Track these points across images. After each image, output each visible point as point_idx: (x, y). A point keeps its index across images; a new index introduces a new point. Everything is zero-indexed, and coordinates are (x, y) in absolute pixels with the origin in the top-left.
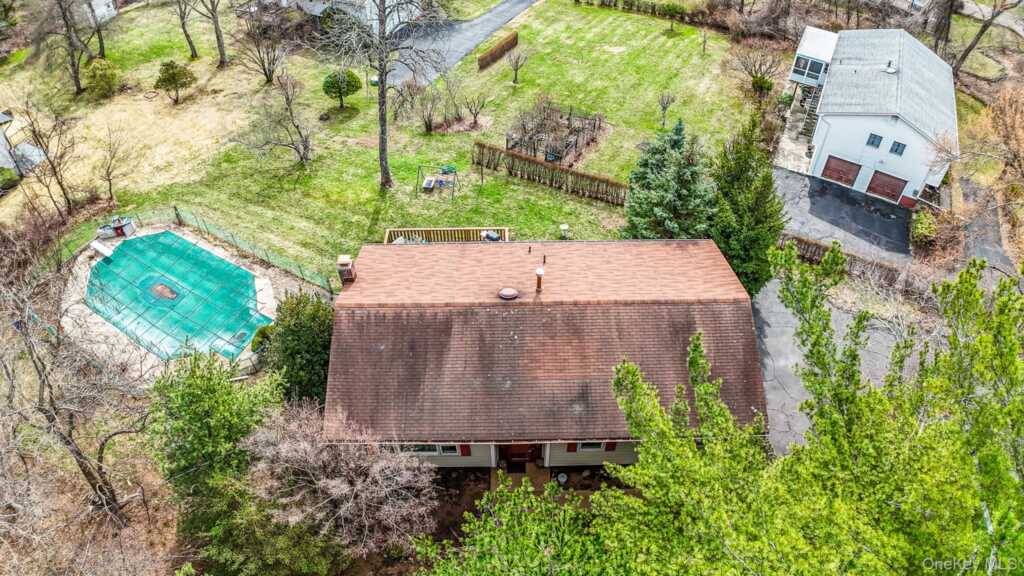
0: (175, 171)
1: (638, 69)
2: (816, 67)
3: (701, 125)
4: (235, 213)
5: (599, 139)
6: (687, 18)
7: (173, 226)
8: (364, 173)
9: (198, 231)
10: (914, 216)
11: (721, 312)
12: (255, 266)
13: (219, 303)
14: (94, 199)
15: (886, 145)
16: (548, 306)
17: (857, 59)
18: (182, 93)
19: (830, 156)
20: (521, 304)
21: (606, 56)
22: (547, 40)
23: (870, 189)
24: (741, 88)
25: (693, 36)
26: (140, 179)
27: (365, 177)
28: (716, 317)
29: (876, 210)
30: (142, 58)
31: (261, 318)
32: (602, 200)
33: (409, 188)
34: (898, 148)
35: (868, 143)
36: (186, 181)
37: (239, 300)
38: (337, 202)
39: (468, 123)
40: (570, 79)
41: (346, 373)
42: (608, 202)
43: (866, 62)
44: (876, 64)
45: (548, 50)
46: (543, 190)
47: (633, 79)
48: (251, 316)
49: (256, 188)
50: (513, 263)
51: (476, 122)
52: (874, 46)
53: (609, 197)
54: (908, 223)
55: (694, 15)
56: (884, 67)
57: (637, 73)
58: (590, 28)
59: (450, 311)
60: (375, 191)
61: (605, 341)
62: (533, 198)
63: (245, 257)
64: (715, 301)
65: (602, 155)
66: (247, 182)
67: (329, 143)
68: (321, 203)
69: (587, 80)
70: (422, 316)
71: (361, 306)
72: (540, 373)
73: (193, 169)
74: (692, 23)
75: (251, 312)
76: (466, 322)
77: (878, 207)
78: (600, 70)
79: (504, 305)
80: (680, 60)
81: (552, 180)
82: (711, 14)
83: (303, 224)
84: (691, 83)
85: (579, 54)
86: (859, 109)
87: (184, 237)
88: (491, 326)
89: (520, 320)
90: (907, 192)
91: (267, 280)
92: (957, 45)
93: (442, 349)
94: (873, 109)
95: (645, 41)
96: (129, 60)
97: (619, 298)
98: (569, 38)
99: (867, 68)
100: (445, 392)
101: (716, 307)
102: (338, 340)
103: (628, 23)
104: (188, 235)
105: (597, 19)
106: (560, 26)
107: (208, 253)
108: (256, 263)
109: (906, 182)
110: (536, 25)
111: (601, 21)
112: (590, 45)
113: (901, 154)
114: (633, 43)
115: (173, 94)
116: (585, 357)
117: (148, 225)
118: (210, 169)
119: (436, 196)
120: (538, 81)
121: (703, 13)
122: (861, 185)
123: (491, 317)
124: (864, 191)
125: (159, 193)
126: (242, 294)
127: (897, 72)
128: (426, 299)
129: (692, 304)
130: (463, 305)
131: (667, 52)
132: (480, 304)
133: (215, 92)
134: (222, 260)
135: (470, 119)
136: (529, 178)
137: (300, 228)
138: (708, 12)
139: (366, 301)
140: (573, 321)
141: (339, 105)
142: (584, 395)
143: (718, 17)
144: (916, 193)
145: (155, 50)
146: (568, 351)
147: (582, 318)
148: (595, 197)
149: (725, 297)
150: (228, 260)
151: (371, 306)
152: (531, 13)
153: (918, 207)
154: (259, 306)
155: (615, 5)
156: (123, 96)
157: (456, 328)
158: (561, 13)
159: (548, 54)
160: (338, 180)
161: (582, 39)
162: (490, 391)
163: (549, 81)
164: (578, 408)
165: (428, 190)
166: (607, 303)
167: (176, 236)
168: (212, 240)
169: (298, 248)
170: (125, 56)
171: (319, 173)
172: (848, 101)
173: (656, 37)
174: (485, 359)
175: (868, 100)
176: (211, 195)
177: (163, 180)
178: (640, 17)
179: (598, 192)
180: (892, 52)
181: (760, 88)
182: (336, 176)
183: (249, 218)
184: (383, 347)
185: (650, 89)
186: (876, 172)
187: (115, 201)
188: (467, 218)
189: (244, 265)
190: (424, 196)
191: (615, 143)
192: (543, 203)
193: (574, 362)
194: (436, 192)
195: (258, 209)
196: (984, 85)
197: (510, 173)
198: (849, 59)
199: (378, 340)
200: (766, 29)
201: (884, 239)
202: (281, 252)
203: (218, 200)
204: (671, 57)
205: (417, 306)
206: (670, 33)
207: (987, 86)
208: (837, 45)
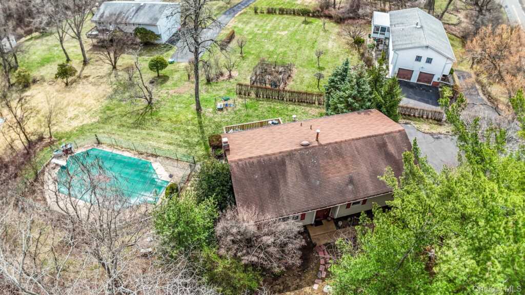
0: (81, 119)
1: (297, 41)
2: (384, 29)
3: (335, 63)
4: (126, 134)
5: (292, 75)
6: (311, 15)
7: (95, 145)
8: (184, 106)
9: (111, 146)
10: (440, 89)
11: (395, 137)
12: (149, 158)
13: (136, 179)
14: (41, 139)
15: (424, 60)
16: (325, 145)
17: (401, 24)
18: (70, 79)
19: (399, 69)
20: (313, 147)
21: (280, 37)
22: (248, 33)
23: (418, 81)
24: (348, 44)
25: (317, 22)
26: (63, 126)
27: (186, 108)
28: (394, 139)
29: (423, 89)
30: (39, 65)
31: (163, 182)
32: (304, 102)
33: (211, 110)
34: (429, 61)
35: (416, 60)
36: (90, 123)
37: (147, 175)
38: (176, 121)
39: (226, 76)
40: (267, 49)
41: (243, 192)
42: (307, 103)
43: (406, 25)
44: (410, 25)
45: (251, 37)
46: (276, 102)
47: (296, 45)
48: (157, 182)
49: (131, 121)
50: (297, 131)
51: (230, 75)
52: (406, 17)
53: (308, 101)
54: (438, 93)
55: (314, 12)
56: (415, 25)
57: (297, 42)
58: (267, 24)
59: (282, 155)
60: (194, 113)
61: (353, 156)
62: (272, 106)
63: (142, 154)
64: (392, 132)
65: (296, 82)
66: (125, 118)
67: (160, 94)
68: (169, 123)
69: (275, 49)
70: (270, 160)
71: (240, 160)
72: (330, 175)
73: (91, 116)
74: (313, 16)
75: (156, 180)
76: (291, 159)
77: (423, 88)
78: (280, 43)
79: (306, 149)
80: (315, 34)
81: (278, 97)
82: (322, 11)
83: (164, 134)
84: (324, 44)
85: (266, 36)
86: (410, 46)
87: (104, 149)
88: (303, 159)
89: (314, 154)
90: (435, 79)
91: (158, 163)
92: (439, 11)
93: (284, 173)
94: (417, 45)
95: (295, 27)
96: (33, 66)
97: (353, 137)
98: (258, 30)
99: (407, 27)
100: (292, 191)
101: (392, 135)
102: (235, 177)
103: (284, 19)
104: (106, 148)
105: (269, 19)
106: (252, 25)
107: (121, 155)
108: (149, 156)
109: (434, 75)
110: (240, 25)
111: (271, 20)
112: (270, 32)
113: (430, 63)
114: (290, 29)
115: (65, 80)
116: (347, 165)
117: (80, 146)
118: (101, 115)
119: (225, 112)
120: (252, 52)
121: (318, 11)
122: (414, 79)
123: (301, 155)
124: (416, 82)
125: (77, 130)
126: (148, 172)
127: (422, 27)
128: (269, 152)
129: (383, 135)
130: (287, 151)
131: (307, 31)
132: (295, 150)
133: (86, 77)
134: (130, 158)
135: (227, 74)
136: (266, 97)
137: (163, 136)
138: (320, 10)
139: (242, 157)
140: (337, 150)
141: (157, 75)
142: (351, 181)
143: (327, 12)
144: (439, 79)
145: (45, 60)
146: (339, 164)
147: (341, 148)
148: (301, 102)
149: (395, 130)
150: (133, 157)
151: (245, 159)
152: (236, 20)
153: (440, 85)
154: (159, 177)
155: (275, 12)
156: (36, 85)
157: (287, 162)
158: (250, 18)
159: (251, 39)
160: (172, 111)
161: (265, 30)
162: (311, 187)
163: (257, 51)
164: (350, 187)
165: (221, 109)
166: (349, 140)
167: (99, 150)
168: (120, 149)
169: (167, 145)
170: (29, 65)
171: (161, 109)
172: (404, 42)
173: (300, 25)
174: (305, 173)
175: (413, 41)
176: (108, 128)
177: (76, 124)
178: (288, 16)
179: (302, 99)
180: (416, 18)
181: (358, 42)
182: (171, 109)
183: (134, 135)
184: (256, 177)
185: (307, 49)
186: (421, 72)
187: (53, 138)
188: (245, 120)
189: (143, 158)
190: (220, 113)
191: (300, 76)
192: (278, 107)
193: (343, 168)
194: (225, 110)
195: (138, 130)
196: (453, 27)
197: (257, 96)
198: (398, 24)
199: (253, 174)
200: (351, 15)
201: (430, 101)
202: (159, 148)
203: (113, 129)
204: (310, 33)
205: (267, 155)
206: (306, 22)
207: (454, 28)
208: (390, 19)
